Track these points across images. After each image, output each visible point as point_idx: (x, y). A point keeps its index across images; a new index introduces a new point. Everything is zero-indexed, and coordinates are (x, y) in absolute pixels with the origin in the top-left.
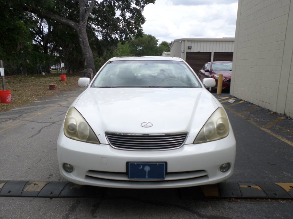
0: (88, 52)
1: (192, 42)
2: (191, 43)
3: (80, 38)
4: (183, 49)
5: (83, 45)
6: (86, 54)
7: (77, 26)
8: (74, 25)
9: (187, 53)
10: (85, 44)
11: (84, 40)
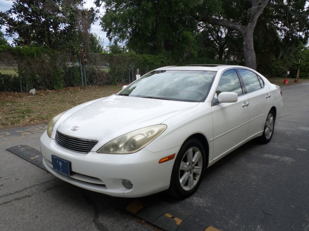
0: (251, 56)
3: (244, 42)
5: (247, 48)
6: (248, 58)
7: (243, 29)
8: (241, 28)
10: (248, 48)
11: (248, 43)
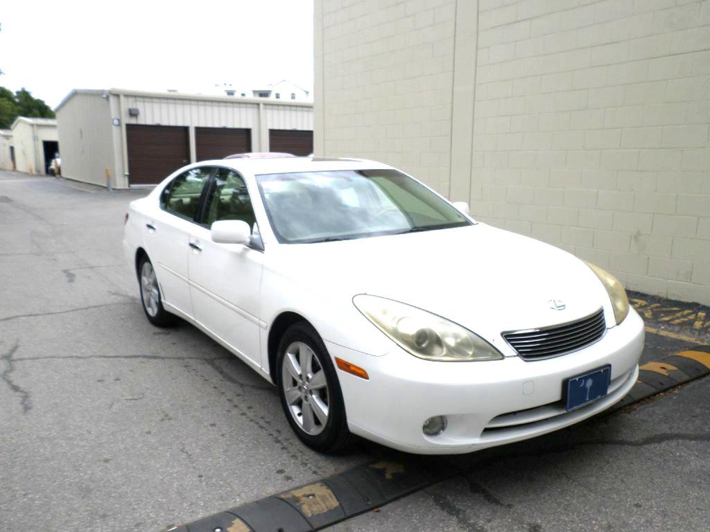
1: (138, 99)
2: (136, 101)
4: (118, 117)
9: (129, 127)
